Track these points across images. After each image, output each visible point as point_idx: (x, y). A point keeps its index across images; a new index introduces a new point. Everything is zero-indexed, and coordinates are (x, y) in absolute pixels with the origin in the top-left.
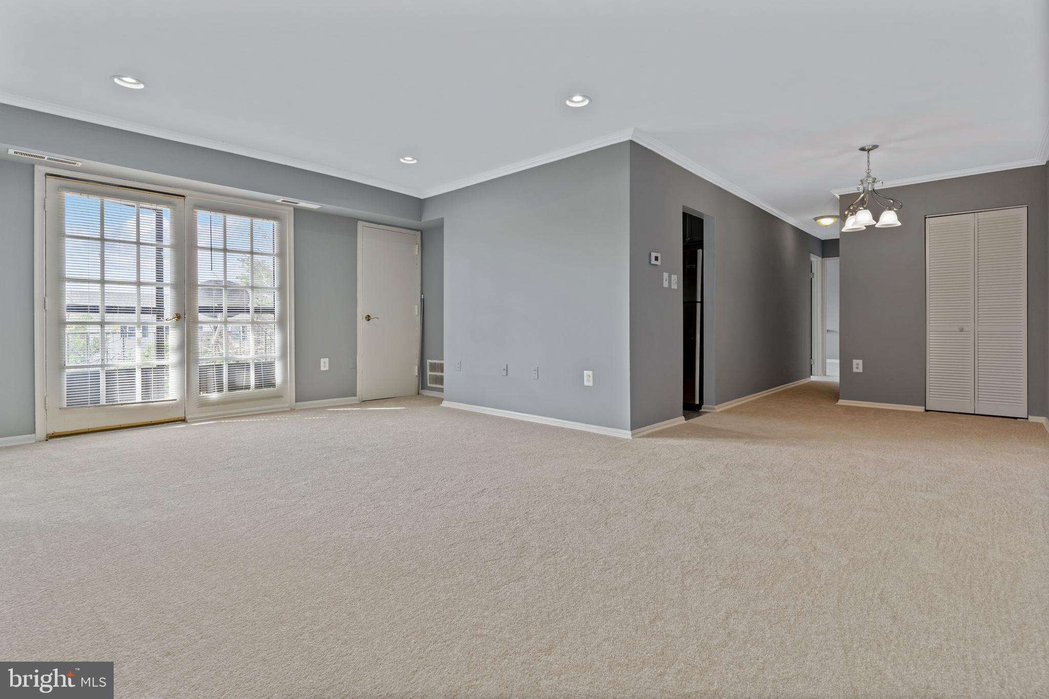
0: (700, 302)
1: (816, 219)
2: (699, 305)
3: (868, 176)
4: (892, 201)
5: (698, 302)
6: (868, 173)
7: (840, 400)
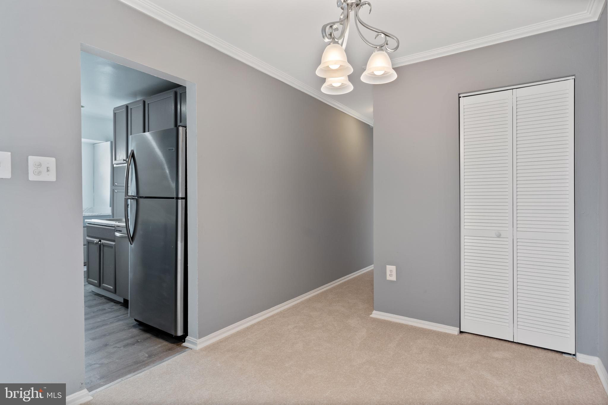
7: (374, 312)
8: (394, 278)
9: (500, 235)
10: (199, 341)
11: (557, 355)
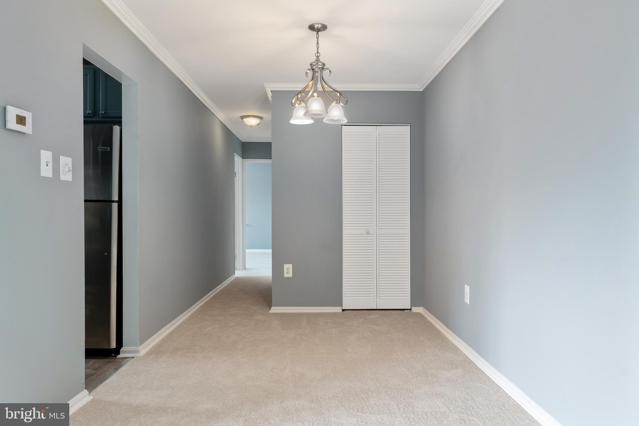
0: (117, 202)
1: (242, 117)
2: (115, 206)
3: (318, 60)
4: (338, 94)
5: (114, 202)
6: (318, 57)
7: (273, 308)
8: (290, 275)
9: (369, 232)
10: (140, 348)
11: (402, 312)
